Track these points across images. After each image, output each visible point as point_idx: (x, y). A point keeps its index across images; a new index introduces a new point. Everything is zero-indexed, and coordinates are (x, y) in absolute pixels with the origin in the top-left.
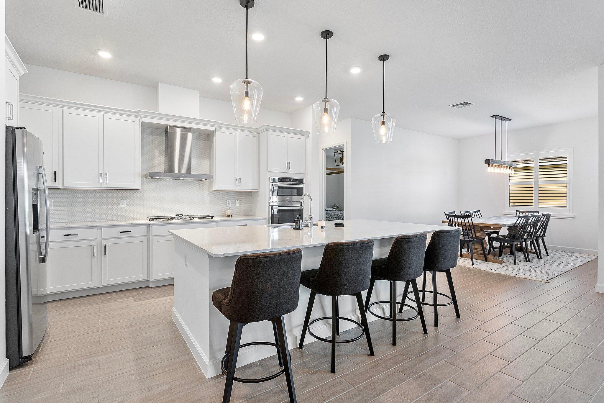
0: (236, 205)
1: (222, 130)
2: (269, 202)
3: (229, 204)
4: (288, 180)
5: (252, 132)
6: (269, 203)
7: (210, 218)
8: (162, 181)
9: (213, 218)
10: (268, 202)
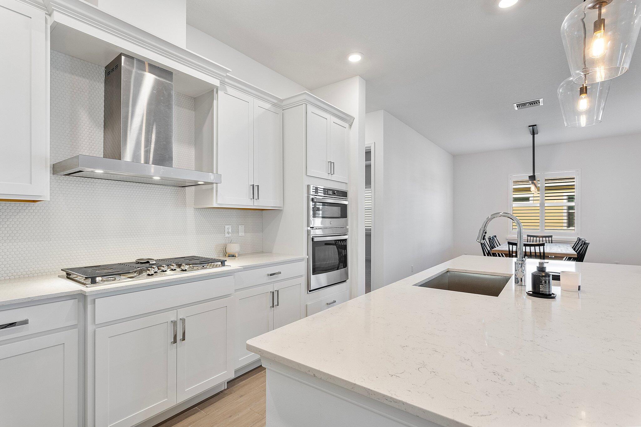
0: (240, 234)
1: (230, 90)
2: (309, 228)
3: (228, 233)
4: (331, 192)
5: (274, 105)
6: (308, 232)
7: (220, 263)
8: (97, 184)
9: (226, 263)
10: (306, 228)
